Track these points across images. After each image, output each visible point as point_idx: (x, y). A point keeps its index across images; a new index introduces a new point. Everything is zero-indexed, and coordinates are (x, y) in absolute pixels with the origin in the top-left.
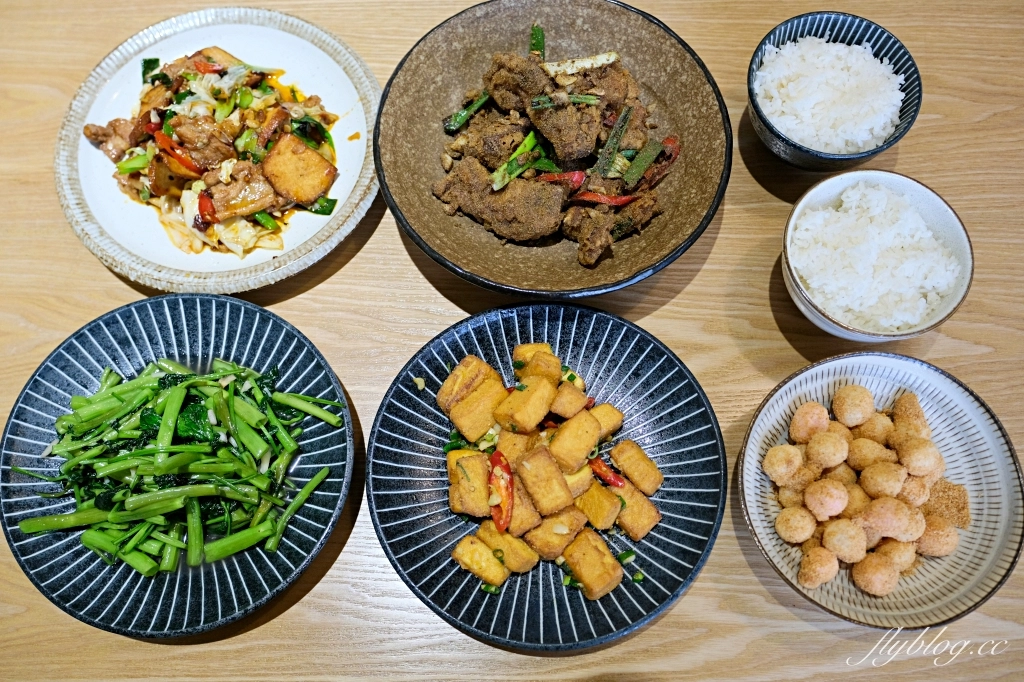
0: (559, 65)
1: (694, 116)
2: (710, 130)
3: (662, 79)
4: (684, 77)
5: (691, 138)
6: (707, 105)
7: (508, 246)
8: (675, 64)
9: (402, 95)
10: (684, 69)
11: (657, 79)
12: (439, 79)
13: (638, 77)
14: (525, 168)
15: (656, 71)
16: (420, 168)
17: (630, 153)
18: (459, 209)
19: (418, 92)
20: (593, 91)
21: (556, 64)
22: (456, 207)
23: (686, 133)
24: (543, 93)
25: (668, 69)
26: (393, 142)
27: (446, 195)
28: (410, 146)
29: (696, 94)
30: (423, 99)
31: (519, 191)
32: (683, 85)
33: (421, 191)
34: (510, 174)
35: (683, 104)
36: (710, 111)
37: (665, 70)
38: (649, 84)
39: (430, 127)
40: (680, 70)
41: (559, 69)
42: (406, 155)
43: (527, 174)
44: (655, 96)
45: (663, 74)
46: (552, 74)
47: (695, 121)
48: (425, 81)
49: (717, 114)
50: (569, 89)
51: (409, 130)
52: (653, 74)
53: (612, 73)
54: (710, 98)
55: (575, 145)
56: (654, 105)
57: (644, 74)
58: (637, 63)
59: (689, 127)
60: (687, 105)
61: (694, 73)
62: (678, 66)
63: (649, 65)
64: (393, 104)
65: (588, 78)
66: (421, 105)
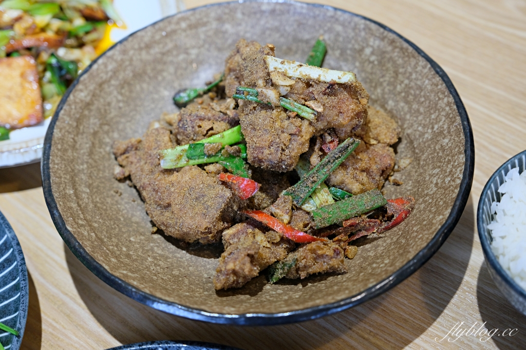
0: (282, 63)
1: (437, 184)
2: (441, 203)
3: (426, 136)
4: (446, 140)
5: (423, 206)
6: (453, 176)
7: (156, 236)
8: (443, 124)
9: (141, 49)
10: (449, 132)
11: (422, 135)
12: (194, 52)
13: (405, 126)
14: (212, 160)
15: (424, 126)
16: (118, 123)
17: (339, 192)
18: (129, 178)
19: (163, 54)
20: (310, 103)
21: (280, 60)
22: (127, 174)
23: (421, 200)
24: (254, 85)
25: (436, 127)
26: (101, 85)
27: (123, 157)
28: (120, 98)
29: (449, 161)
30: (165, 63)
31: (187, 178)
32: (443, 149)
33: (101, 143)
34: (189, 158)
35: (434, 168)
36: (452, 183)
37: (433, 128)
38: (413, 137)
39: (157, 92)
40: (445, 132)
41: (280, 66)
42: (109, 104)
43: (211, 168)
44: (414, 152)
45: (430, 131)
46: (271, 69)
47: (435, 189)
48: (176, 47)
49: (456, 188)
50: (284, 91)
51: (129, 84)
52: (420, 128)
53: (344, 95)
54: (459, 169)
55: (266, 152)
56: (407, 161)
57: (412, 125)
58: (410, 112)
59: (427, 195)
60: (436, 171)
61: (456, 139)
62: (446, 127)
63: (420, 118)
64: (124, 52)
65: (311, 89)
66: (159, 67)
